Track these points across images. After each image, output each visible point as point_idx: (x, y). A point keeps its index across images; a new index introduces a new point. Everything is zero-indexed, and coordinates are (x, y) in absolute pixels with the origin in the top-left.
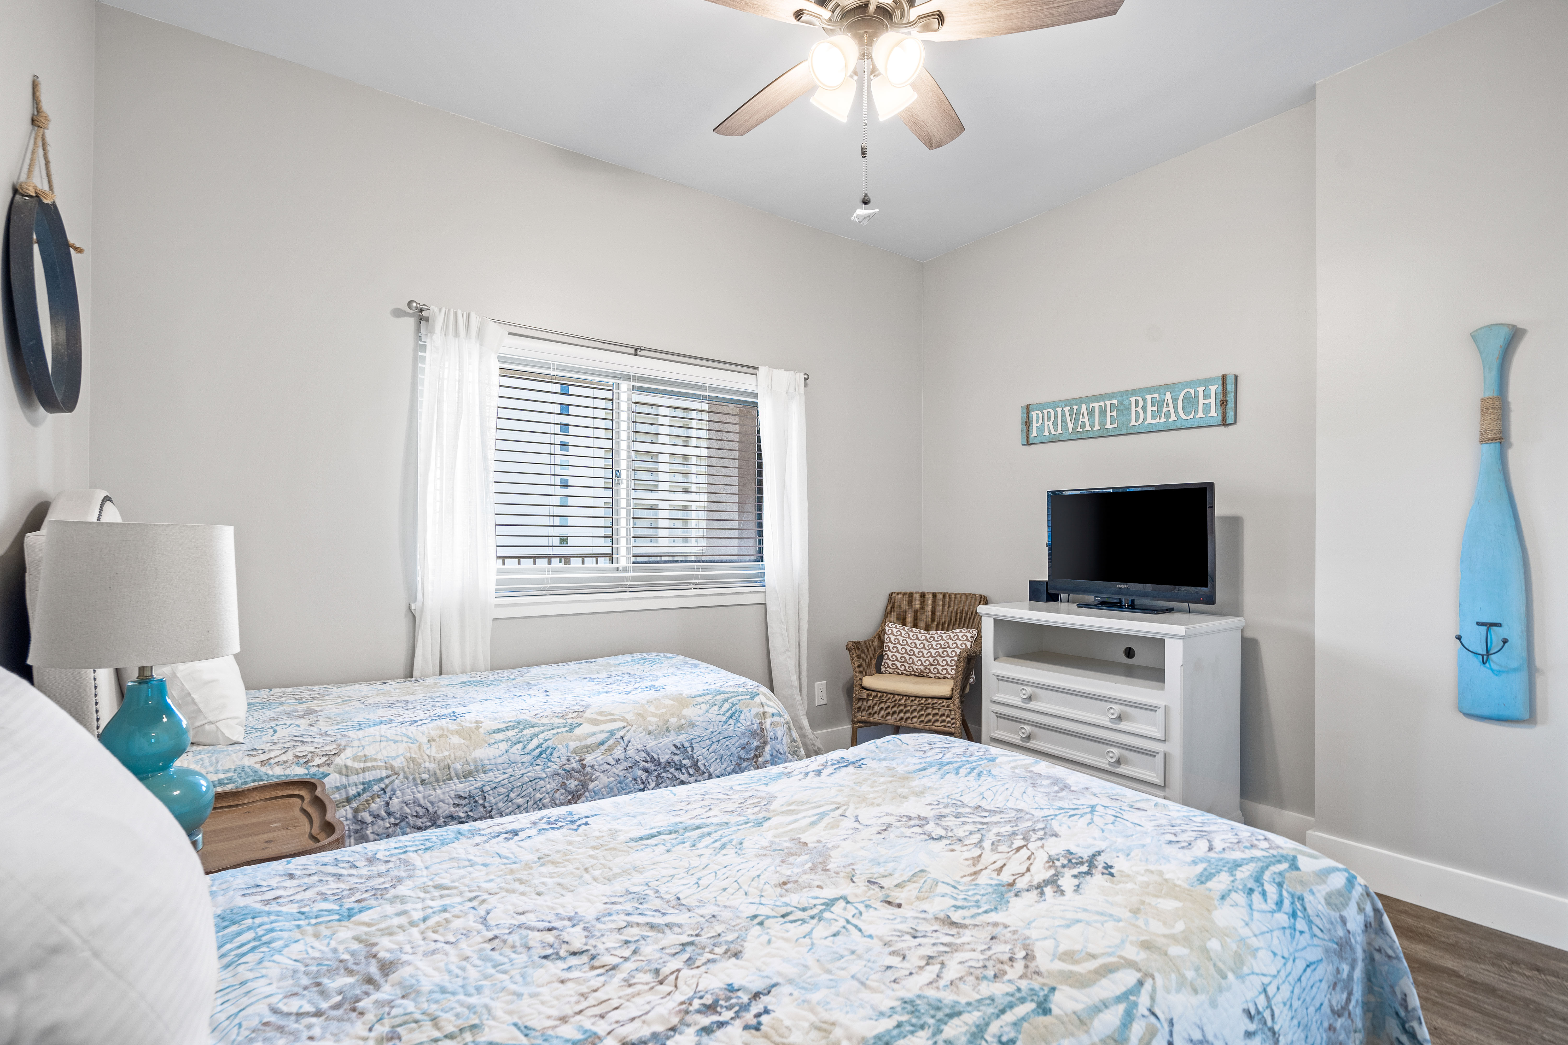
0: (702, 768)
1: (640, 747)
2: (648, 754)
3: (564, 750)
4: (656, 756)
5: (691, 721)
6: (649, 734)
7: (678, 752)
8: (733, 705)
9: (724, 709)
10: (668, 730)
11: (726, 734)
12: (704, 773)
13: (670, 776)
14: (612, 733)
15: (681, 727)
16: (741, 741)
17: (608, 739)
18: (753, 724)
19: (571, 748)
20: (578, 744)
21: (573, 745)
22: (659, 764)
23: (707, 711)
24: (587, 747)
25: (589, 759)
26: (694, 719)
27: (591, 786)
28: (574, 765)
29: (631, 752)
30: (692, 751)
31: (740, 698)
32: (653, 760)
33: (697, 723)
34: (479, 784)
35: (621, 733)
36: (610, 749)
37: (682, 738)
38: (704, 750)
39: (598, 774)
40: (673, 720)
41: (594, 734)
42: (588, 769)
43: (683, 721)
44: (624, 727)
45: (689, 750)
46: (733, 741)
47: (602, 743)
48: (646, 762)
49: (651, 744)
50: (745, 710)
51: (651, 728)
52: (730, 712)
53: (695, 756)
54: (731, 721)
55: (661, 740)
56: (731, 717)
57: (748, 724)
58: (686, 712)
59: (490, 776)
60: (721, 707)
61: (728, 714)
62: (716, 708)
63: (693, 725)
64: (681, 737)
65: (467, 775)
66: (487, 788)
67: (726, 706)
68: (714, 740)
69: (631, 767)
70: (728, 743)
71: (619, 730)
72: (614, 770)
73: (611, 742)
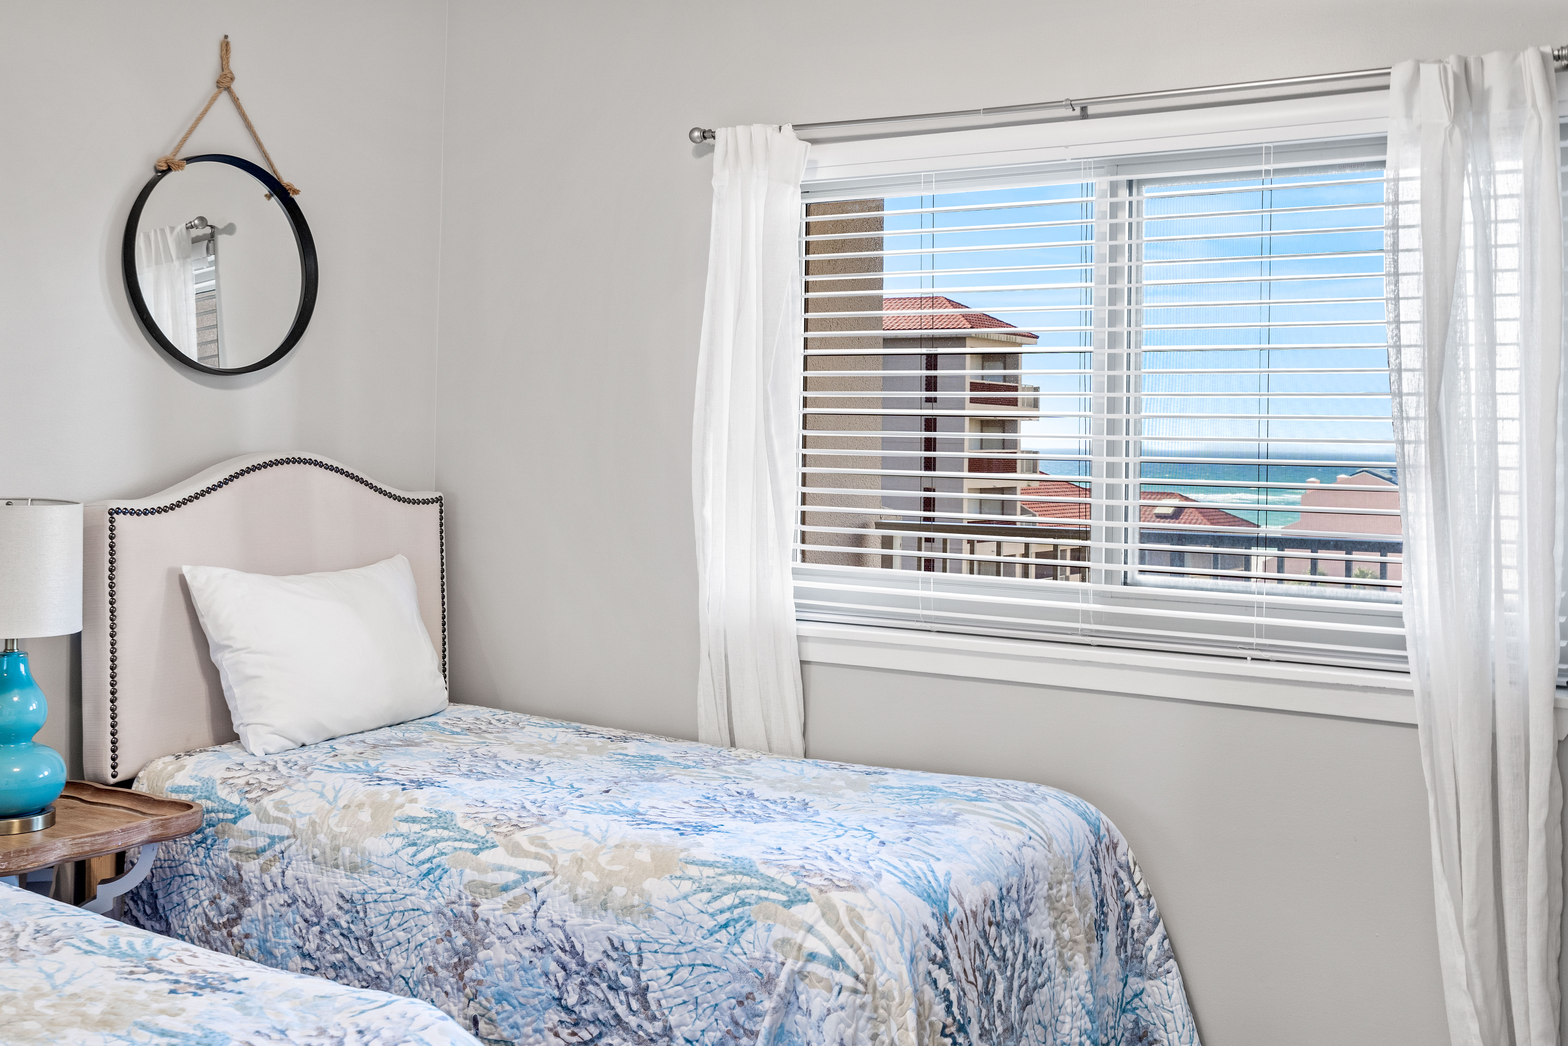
0: (654, 1007)
1: (556, 918)
2: (568, 938)
3: (456, 879)
4: (578, 947)
5: (648, 905)
6: (575, 900)
7: (615, 955)
8: (743, 903)
9: (717, 905)
10: (604, 906)
11: (709, 958)
12: (654, 1018)
13: (601, 996)
14: (525, 876)
15: (628, 909)
16: (737, 986)
17: (516, 884)
18: (766, 959)
19: (466, 879)
20: (477, 876)
21: (470, 874)
22: (583, 964)
23: (685, 897)
24: (486, 886)
25: (485, 908)
26: (655, 902)
27: (482, 954)
28: (464, 908)
29: (542, 923)
30: (640, 964)
31: (763, 893)
32: (573, 952)
33: (659, 914)
34: (361, 888)
35: (536, 883)
36: (514, 904)
37: (624, 932)
38: (662, 973)
39: (493, 938)
40: (619, 891)
41: (500, 868)
42: (481, 925)
43: (636, 900)
44: (544, 874)
45: (634, 959)
46: (722, 978)
47: (505, 889)
48: (563, 950)
49: (574, 921)
50: (760, 924)
51: (580, 891)
52: (727, 915)
53: (644, 977)
54: (723, 935)
55: (590, 920)
56: (726, 926)
57: (757, 954)
58: (650, 884)
59: (375, 882)
60: (716, 898)
61: (722, 919)
62: (706, 896)
63: (649, 913)
64: (623, 928)
65: (354, 868)
66: (369, 898)
67: (728, 900)
68: (686, 959)
69: (541, 950)
70: (710, 978)
71: (534, 875)
72: (516, 942)
73: (518, 891)
